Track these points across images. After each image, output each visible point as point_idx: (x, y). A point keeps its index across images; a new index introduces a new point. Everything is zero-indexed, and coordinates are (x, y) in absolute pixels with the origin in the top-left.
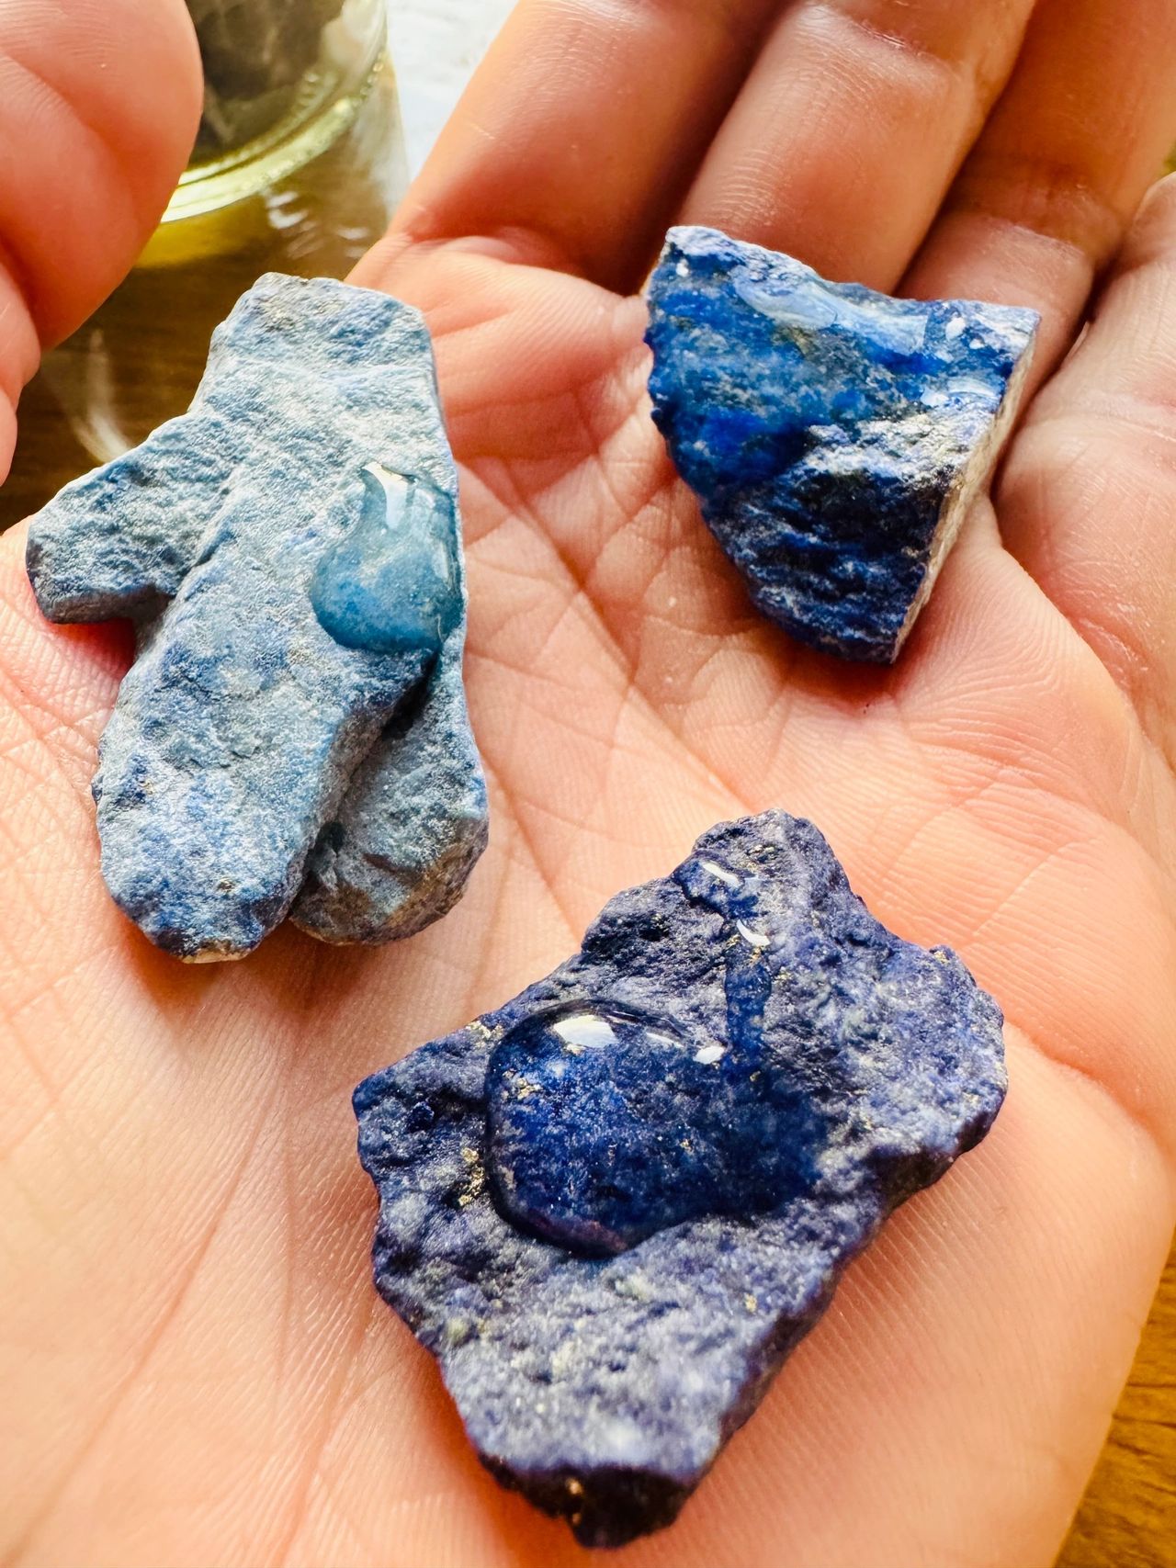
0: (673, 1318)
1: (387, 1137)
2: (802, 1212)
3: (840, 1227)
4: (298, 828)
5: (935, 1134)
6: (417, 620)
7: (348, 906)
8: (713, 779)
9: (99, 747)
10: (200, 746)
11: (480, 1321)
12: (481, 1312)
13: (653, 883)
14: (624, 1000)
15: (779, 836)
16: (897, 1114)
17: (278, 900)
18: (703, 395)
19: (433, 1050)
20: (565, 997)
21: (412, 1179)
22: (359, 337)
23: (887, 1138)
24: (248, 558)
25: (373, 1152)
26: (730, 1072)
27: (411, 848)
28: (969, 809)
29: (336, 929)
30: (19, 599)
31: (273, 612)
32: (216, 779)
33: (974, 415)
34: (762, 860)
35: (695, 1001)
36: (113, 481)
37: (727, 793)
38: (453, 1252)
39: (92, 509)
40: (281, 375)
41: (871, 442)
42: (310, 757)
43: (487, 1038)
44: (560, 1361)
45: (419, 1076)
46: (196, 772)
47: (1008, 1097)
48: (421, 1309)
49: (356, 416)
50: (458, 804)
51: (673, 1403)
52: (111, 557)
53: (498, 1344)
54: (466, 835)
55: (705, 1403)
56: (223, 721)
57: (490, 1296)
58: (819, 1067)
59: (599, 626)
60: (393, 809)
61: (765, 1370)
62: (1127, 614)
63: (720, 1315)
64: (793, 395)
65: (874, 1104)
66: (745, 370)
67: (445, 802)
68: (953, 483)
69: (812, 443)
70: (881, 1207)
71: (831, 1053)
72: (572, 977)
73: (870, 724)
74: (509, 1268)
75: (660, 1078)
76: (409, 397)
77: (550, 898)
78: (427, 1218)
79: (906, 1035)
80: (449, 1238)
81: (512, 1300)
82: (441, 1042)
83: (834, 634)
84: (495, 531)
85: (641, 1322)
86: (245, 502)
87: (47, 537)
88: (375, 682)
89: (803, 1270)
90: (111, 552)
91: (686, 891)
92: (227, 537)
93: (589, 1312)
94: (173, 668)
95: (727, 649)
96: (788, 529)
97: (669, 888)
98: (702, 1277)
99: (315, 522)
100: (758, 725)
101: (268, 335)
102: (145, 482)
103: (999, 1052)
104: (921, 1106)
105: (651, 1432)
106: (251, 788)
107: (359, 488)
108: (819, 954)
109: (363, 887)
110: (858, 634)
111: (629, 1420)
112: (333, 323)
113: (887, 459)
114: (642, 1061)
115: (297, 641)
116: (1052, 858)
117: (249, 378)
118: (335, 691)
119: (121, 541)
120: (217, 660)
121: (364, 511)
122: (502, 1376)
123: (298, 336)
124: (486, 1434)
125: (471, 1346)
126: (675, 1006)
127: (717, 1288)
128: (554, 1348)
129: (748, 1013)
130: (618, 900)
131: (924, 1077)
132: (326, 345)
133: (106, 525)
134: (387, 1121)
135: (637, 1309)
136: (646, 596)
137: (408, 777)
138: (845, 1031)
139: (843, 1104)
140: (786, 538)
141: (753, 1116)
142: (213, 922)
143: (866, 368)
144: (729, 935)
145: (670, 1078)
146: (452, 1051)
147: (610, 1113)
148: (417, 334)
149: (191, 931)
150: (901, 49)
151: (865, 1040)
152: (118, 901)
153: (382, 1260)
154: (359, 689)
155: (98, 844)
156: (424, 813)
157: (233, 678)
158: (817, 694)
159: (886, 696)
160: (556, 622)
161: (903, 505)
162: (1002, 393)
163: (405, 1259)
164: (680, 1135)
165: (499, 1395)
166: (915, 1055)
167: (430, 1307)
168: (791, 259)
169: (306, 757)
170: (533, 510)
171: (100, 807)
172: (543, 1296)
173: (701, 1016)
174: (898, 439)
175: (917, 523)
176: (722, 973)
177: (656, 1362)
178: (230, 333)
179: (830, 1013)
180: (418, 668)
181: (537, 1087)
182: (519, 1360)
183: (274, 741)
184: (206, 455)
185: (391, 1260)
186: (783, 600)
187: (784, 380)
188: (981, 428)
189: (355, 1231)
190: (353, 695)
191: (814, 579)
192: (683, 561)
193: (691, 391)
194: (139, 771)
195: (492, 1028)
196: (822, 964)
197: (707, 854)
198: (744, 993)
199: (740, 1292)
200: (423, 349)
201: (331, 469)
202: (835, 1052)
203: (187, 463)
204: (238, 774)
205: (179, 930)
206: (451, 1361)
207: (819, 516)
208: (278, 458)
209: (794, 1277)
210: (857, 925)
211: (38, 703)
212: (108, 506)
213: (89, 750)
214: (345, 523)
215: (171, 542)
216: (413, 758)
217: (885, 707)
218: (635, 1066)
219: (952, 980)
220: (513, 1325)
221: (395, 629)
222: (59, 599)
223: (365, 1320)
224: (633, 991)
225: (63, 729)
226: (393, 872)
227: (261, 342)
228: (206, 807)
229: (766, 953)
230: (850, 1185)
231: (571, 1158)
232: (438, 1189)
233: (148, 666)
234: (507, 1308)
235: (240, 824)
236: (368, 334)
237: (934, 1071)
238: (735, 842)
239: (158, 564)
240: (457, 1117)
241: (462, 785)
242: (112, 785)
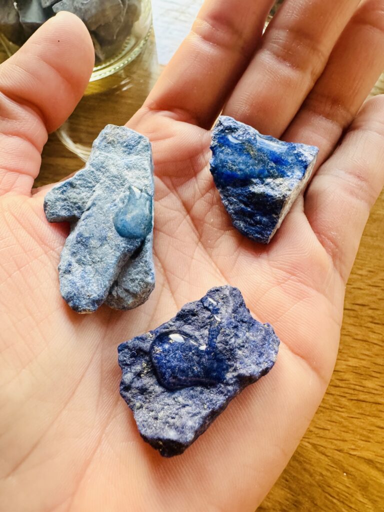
0: (187, 408)
1: (125, 358)
2: (221, 387)
3: (229, 391)
4: (107, 282)
5: (254, 372)
6: (139, 231)
7: (119, 301)
8: (218, 270)
9: (60, 256)
10: (85, 259)
11: (143, 404)
12: (144, 402)
13: (196, 302)
14: (185, 331)
15: (227, 293)
16: (246, 366)
17: (102, 300)
18: (223, 166)
19: (138, 338)
20: (171, 329)
21: (130, 369)
22: (131, 147)
23: (243, 371)
24: (99, 211)
25: (122, 362)
26: (207, 352)
27: (135, 289)
28: (281, 287)
29: (116, 306)
30: (42, 216)
31: (104, 225)
32: (88, 268)
33: (295, 180)
34: (223, 299)
35: (201, 333)
36: (66, 186)
37: (221, 275)
38: (138, 388)
39: (60, 194)
40: (110, 158)
41: (267, 184)
42: (111, 265)
43: (151, 337)
44: (160, 415)
45: (134, 344)
46: (83, 266)
47: (275, 365)
48: (130, 400)
49: (128, 172)
50: (147, 279)
51: (184, 427)
52: (65, 207)
53: (147, 410)
54: (149, 287)
55: (192, 428)
56: (90, 253)
57: (146, 399)
58: (229, 353)
59: (192, 225)
60: (131, 278)
61: (208, 422)
62: (334, 235)
63: (198, 409)
64: (248, 169)
65: (240, 363)
66: (236, 160)
67: (144, 278)
68: (287, 199)
69: (252, 183)
70: (239, 387)
71: (231, 350)
72: (173, 324)
73: (260, 260)
74: (151, 393)
75: (191, 351)
76: (143, 166)
77: (173, 299)
78: (133, 379)
79: (252, 346)
80: (138, 384)
81: (151, 400)
82: (140, 337)
83: (253, 235)
84: (166, 197)
85: (179, 408)
86: (99, 195)
87: (49, 200)
88: (128, 246)
89: (219, 400)
90: (65, 205)
91: (203, 305)
92: (94, 204)
93: (168, 405)
94: (79, 239)
95: (225, 234)
96: (243, 206)
97: (199, 303)
98: (195, 400)
99: (116, 201)
100: (231, 257)
101: (107, 145)
102: (74, 187)
103: (276, 352)
104: (252, 365)
105: (179, 433)
106: (97, 271)
107: (128, 193)
108: (232, 325)
109: (123, 297)
110: (259, 236)
111: (174, 430)
112: (125, 142)
113: (271, 190)
114: (187, 347)
115: (110, 234)
116: (301, 301)
117: (101, 158)
118: (118, 248)
119: (67, 203)
120: (90, 237)
121: (129, 200)
122: (147, 417)
123: (115, 145)
124: (142, 429)
125: (141, 409)
126: (197, 334)
127: (198, 402)
128: (159, 412)
129: (213, 338)
130: (186, 305)
131: (254, 358)
132: (122, 148)
133: (64, 198)
134: (125, 355)
135: (179, 405)
136: (205, 218)
137: (135, 270)
138: (236, 345)
139: (233, 362)
140: (242, 208)
141: (211, 363)
142: (86, 304)
143: (268, 162)
144: (212, 318)
145: (193, 351)
146: (142, 339)
147: (178, 358)
148: (147, 146)
149: (80, 306)
150: (289, 66)
151: (241, 347)
152: (63, 298)
153: (122, 387)
154: (124, 248)
155: (59, 282)
156: (139, 280)
157: (93, 242)
158: (247, 250)
159: (266, 253)
160: (181, 223)
161: (273, 203)
162: (304, 174)
163: (127, 388)
164: (194, 366)
165: (146, 421)
166: (253, 352)
167: (132, 399)
168: (252, 128)
169: (110, 265)
170: (177, 191)
171: (60, 273)
172: (158, 400)
173: (202, 337)
174: (274, 184)
175: (277, 208)
176: (209, 327)
177: (182, 418)
178: (97, 144)
179: (233, 340)
180: (139, 243)
181: (161, 351)
182: (152, 414)
183: (103, 259)
184: (90, 180)
185: (124, 388)
186: (240, 225)
187: (245, 163)
188: (296, 184)
189: (117, 379)
190: (123, 249)
191: (249, 220)
192: (216, 209)
193: (220, 165)
194: (70, 265)
195: (152, 334)
196: (233, 328)
197: (210, 295)
198: (213, 333)
199: (203, 404)
200: (148, 150)
201: (121, 187)
202: (233, 350)
203: (85, 182)
204: (93, 267)
205: (78, 306)
206: (136, 412)
207: (251, 203)
208: (108, 183)
209: (216, 402)
210: (244, 317)
211: (45, 244)
212: (64, 193)
213: (58, 257)
214: (124, 202)
215: (80, 204)
216: (137, 265)
217: (264, 255)
218: (185, 347)
219: (268, 333)
220: (151, 406)
221: (135, 233)
222: (52, 217)
223: (118, 400)
224: (187, 329)
225: (51, 251)
226: (130, 294)
227: (106, 147)
228: (85, 275)
229: (220, 323)
230: (232, 382)
231: (168, 368)
232: (136, 372)
233: (73, 236)
234: (150, 402)
235: (93, 280)
236: (133, 146)
237: (257, 356)
238: (217, 293)
239: (76, 210)
240: (142, 355)
241: (148, 274)
242: (63, 268)
